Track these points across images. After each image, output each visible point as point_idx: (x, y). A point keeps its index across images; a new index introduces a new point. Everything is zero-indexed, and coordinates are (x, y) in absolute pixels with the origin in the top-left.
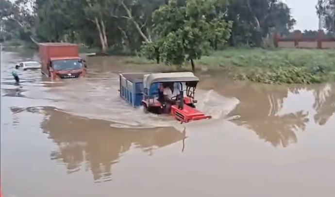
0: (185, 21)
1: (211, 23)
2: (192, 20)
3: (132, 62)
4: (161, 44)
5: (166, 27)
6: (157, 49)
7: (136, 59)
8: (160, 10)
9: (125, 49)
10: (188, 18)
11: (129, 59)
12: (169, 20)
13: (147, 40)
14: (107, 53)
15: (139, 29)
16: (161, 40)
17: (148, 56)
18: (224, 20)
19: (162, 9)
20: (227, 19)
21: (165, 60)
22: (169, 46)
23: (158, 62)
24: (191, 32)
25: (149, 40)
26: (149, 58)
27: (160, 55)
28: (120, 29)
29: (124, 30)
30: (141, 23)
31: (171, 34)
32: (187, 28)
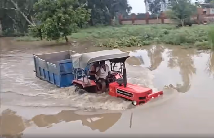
0: (57, 10)
1: (76, 11)
2: (63, 9)
3: (22, 41)
4: (42, 26)
5: (44, 14)
6: (40, 30)
7: (25, 38)
8: (39, 3)
9: (16, 31)
10: (59, 8)
11: (20, 38)
12: (46, 9)
13: (32, 24)
14: (3, 36)
15: (26, 17)
16: (42, 24)
17: (33, 36)
18: (85, 9)
19: (40, 2)
20: (86, 8)
21: (46, 38)
22: (48, 28)
23: (41, 39)
24: (63, 18)
25: (33, 24)
26: (35, 37)
27: (42, 34)
28: (10, 17)
29: (14, 18)
30: (26, 13)
31: (48, 19)
32: (59, 15)
